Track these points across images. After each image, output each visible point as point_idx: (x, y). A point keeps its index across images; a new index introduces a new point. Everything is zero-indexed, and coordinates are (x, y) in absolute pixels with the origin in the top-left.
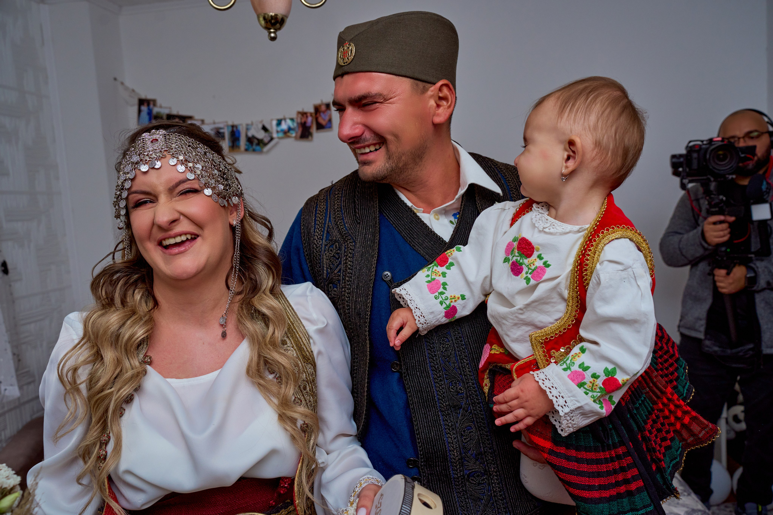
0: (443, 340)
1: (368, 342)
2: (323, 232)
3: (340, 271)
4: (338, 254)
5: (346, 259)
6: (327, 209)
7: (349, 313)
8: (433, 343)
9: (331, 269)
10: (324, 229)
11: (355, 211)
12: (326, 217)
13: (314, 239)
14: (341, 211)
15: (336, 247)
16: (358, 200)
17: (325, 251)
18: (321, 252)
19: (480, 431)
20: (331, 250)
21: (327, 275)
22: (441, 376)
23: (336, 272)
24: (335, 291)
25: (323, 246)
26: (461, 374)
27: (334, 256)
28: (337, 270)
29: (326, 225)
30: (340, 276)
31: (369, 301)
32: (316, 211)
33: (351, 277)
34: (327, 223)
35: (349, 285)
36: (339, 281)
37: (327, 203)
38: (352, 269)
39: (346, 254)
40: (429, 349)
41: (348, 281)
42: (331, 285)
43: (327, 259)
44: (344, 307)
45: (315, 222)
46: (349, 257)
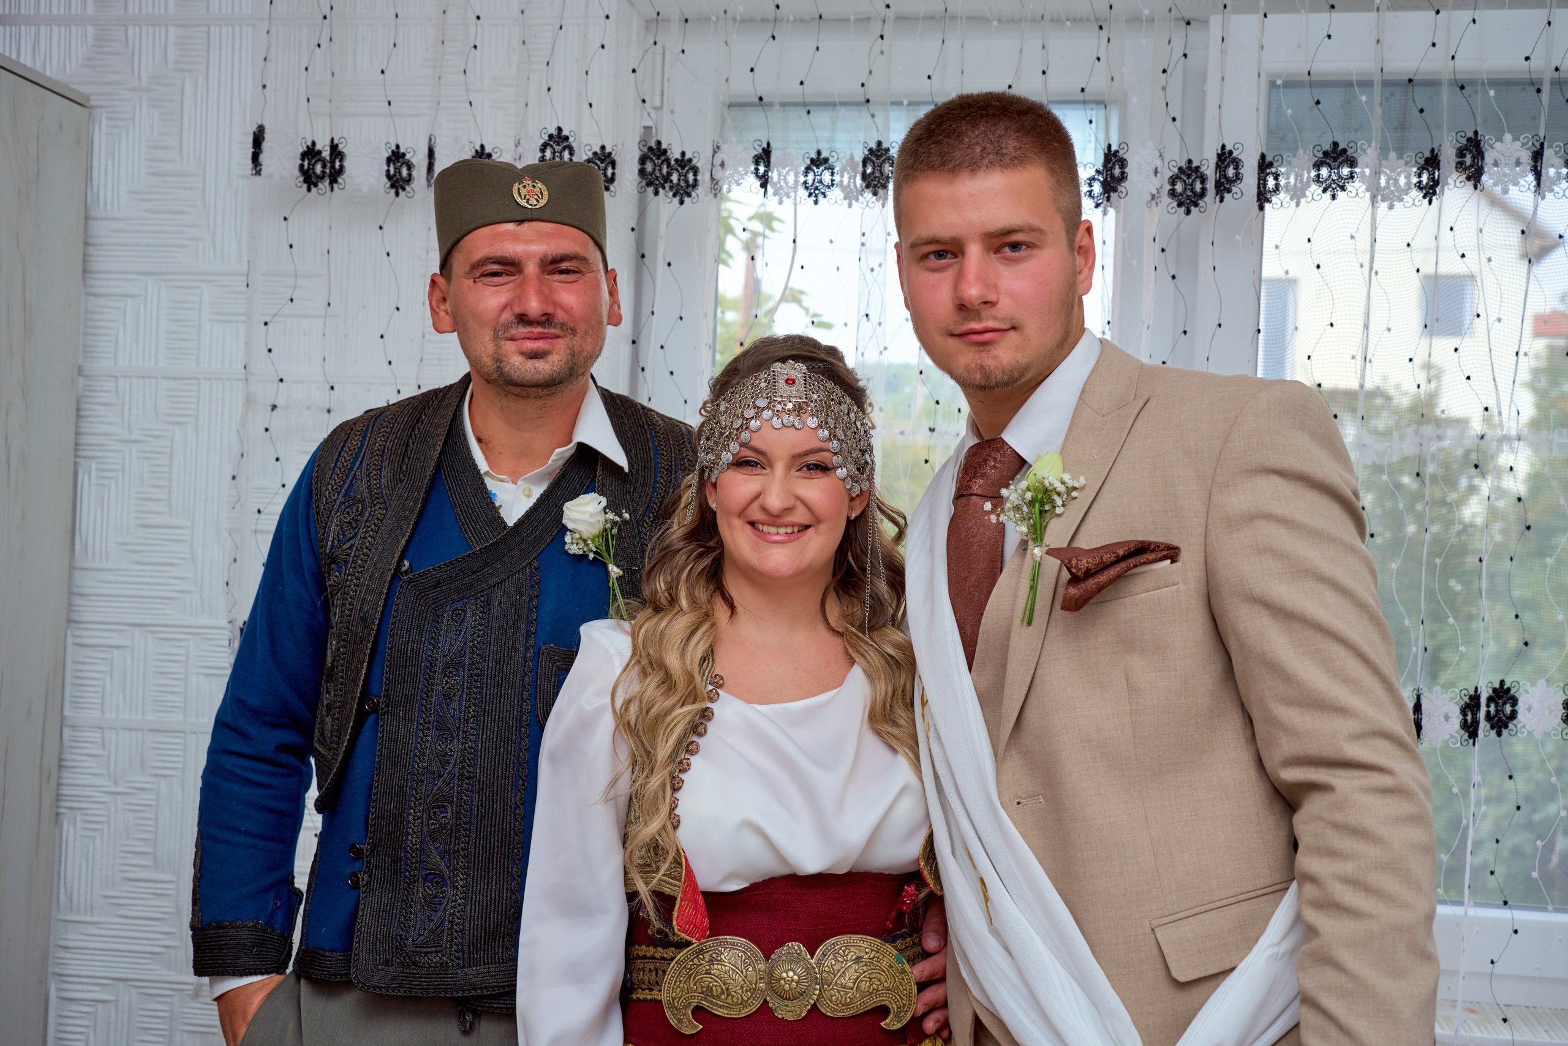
0: (450, 672)
1: (365, 664)
2: (344, 482)
3: (352, 546)
4: (357, 520)
5: (367, 532)
6: (360, 449)
7: (350, 616)
8: (435, 672)
9: (339, 541)
10: (347, 477)
11: (403, 459)
12: (355, 459)
13: (327, 489)
14: (382, 457)
15: (357, 510)
16: (413, 443)
17: (338, 511)
18: (331, 511)
19: (457, 819)
20: (348, 513)
21: (331, 549)
22: (430, 723)
23: (345, 547)
24: (336, 576)
25: (338, 502)
26: (458, 728)
27: (349, 523)
28: (348, 545)
29: (353, 473)
30: (349, 555)
31: (381, 603)
32: (343, 447)
33: (366, 561)
34: (355, 468)
35: (361, 572)
36: (346, 562)
37: (364, 438)
38: (370, 550)
39: (368, 524)
40: (426, 679)
41: (360, 566)
42: (333, 566)
43: (337, 525)
44: (343, 605)
45: (336, 463)
46: (372, 530)
